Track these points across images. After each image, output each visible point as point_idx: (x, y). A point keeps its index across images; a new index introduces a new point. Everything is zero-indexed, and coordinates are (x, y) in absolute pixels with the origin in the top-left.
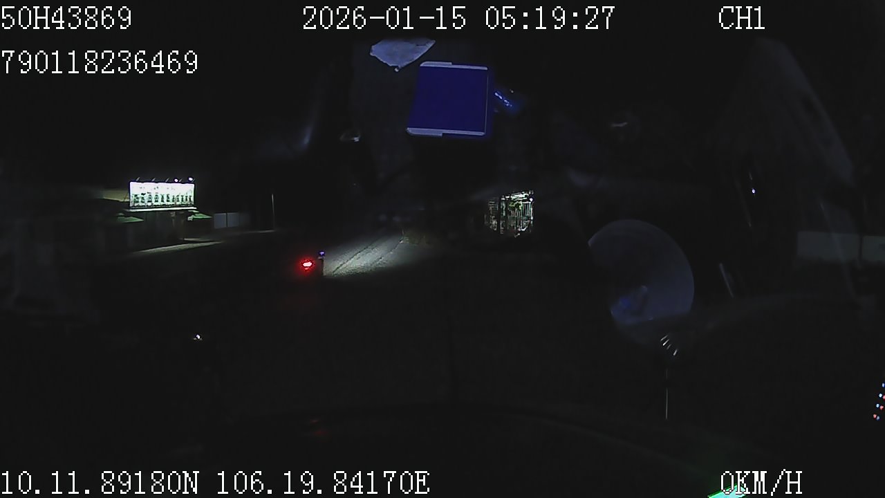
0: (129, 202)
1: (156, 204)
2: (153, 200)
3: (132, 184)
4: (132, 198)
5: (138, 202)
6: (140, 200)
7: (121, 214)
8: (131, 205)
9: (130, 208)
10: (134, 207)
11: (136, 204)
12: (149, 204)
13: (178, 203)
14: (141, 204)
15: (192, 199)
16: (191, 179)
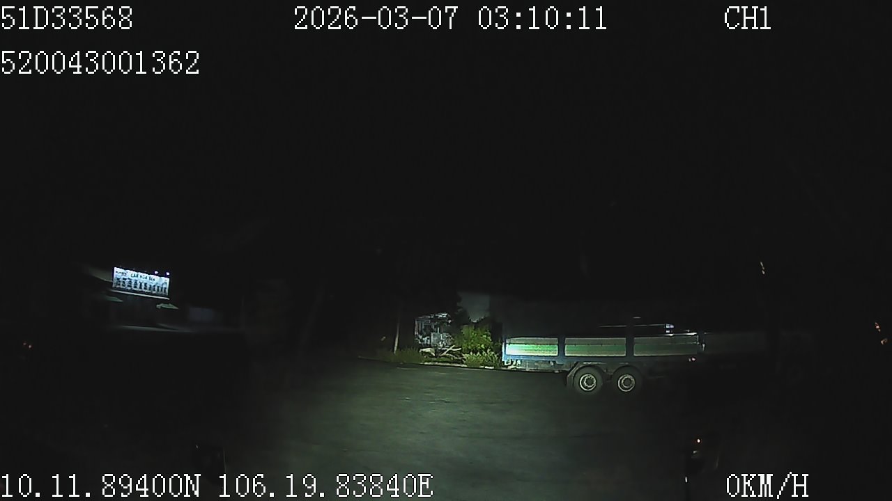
0: (112, 283)
1: (135, 289)
2: (133, 286)
3: (116, 269)
4: (115, 281)
5: (119, 285)
6: (121, 283)
7: (105, 292)
8: (114, 286)
9: (112, 288)
10: (115, 288)
11: (118, 286)
12: (129, 288)
13: (154, 292)
14: (121, 287)
15: (167, 290)
16: (168, 274)
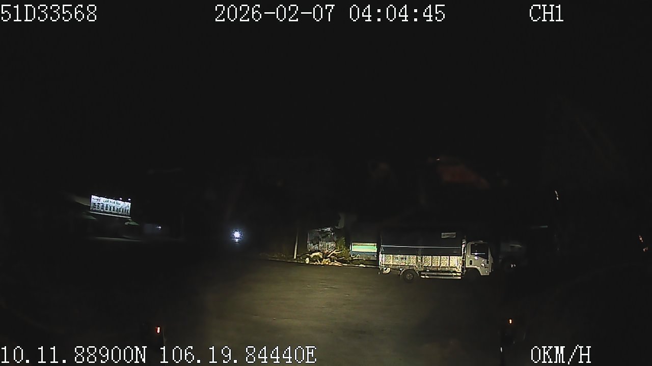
0: (90, 207)
1: (106, 211)
2: (105, 208)
3: (93, 197)
4: (92, 205)
5: (95, 208)
7: (84, 213)
9: (90, 210)
10: (93, 211)
12: (102, 210)
13: (120, 213)
15: (129, 212)
16: (129, 200)
